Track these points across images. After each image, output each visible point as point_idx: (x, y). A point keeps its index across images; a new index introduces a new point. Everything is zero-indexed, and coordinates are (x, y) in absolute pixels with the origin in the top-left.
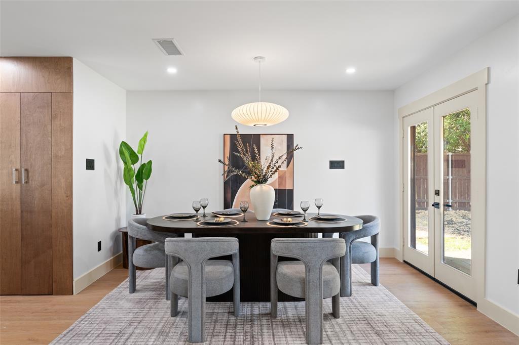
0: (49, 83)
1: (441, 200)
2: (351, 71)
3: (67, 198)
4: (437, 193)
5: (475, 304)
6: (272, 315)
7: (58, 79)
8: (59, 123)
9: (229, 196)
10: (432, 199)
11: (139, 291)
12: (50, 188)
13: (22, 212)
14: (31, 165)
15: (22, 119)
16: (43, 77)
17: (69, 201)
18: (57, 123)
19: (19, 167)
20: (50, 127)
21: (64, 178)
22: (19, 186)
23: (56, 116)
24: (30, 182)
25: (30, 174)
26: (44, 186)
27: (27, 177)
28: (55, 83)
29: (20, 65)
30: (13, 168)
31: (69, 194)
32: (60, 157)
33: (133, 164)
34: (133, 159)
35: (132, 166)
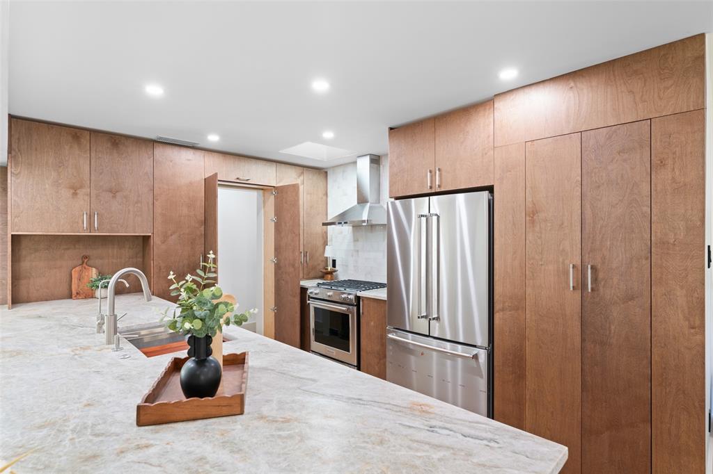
0: (644, 102)
3: (693, 331)
7: (666, 89)
8: (671, 176)
12: (648, 305)
13: (583, 340)
14: (604, 258)
15: (584, 178)
16: (631, 92)
17: (698, 337)
18: (664, 176)
19: (578, 261)
20: (645, 188)
21: (682, 287)
22: (578, 294)
23: (662, 163)
24: (601, 289)
25: (601, 275)
26: (632, 298)
27: (595, 280)
28: (660, 99)
29: (578, 85)
30: (567, 262)
31: (697, 323)
32: (673, 245)
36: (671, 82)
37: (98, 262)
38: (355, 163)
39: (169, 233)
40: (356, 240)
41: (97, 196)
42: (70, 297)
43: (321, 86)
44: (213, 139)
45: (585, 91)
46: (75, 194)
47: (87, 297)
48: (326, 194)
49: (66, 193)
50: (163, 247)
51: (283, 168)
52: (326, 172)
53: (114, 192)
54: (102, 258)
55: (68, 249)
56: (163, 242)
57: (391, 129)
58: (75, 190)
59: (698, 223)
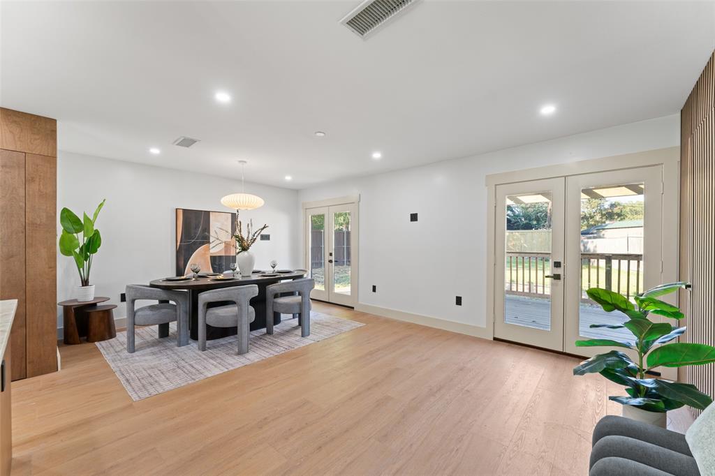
0: (21, 141)
1: (333, 258)
2: (288, 178)
3: (50, 270)
4: (331, 254)
5: (353, 308)
6: (269, 332)
7: (35, 139)
8: (38, 188)
9: (182, 263)
10: (327, 258)
11: (137, 350)
16: (11, 132)
17: (53, 272)
18: (34, 187)
20: (22, 192)
21: (44, 247)
23: (33, 180)
28: (32, 143)
31: (53, 265)
32: (39, 225)
33: (76, 233)
34: (77, 227)
35: (75, 235)
36: (37, 137)
59: (53, 214)
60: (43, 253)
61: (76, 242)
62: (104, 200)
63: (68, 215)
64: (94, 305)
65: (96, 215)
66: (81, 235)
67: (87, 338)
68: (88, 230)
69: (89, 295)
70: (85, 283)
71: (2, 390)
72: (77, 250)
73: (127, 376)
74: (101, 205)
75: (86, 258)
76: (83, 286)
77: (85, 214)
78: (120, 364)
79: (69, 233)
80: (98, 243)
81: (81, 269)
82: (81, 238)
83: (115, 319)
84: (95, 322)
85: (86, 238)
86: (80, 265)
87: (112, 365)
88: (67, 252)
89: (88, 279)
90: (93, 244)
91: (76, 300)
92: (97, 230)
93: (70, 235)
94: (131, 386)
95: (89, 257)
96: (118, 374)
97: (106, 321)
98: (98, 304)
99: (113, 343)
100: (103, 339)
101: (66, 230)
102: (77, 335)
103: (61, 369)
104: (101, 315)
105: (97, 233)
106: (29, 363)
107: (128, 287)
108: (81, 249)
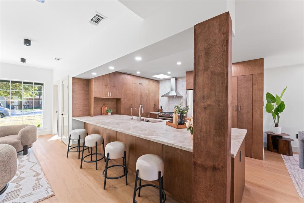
0: (251, 71)
12: (252, 114)
13: (237, 122)
14: (242, 104)
15: (238, 86)
16: (249, 68)
17: (262, 120)
18: (255, 87)
19: (236, 105)
20: (251, 89)
21: (259, 110)
22: (236, 112)
23: (255, 84)
24: (242, 111)
25: (242, 108)
26: (249, 112)
27: (240, 109)
28: (255, 70)
29: (237, 66)
30: (234, 105)
31: (262, 117)
32: (257, 101)
33: (273, 103)
34: (273, 100)
35: (272, 104)
36: (257, 67)
37: (107, 105)
38: (170, 79)
39: (125, 98)
40: (169, 101)
41: (111, 88)
42: (102, 114)
43: (179, 63)
44: (138, 73)
45: (238, 67)
46: (106, 87)
47: (106, 115)
48: (159, 88)
49: (104, 87)
50: (124, 102)
51: (150, 80)
52: (159, 82)
53: (114, 87)
54: (108, 104)
55: (101, 102)
56: (124, 100)
57: (187, 72)
58: (106, 86)
59: (262, 96)
60: (258, 112)
61: (273, 107)
62: (287, 87)
63: (269, 96)
64: (282, 137)
65: (282, 95)
66: (275, 104)
67: (277, 151)
68: (278, 102)
69: (278, 131)
70: (277, 125)
71: (240, 161)
72: (273, 111)
73: (297, 180)
74: (285, 89)
75: (277, 114)
76: (275, 127)
77: (276, 95)
78: (293, 172)
79: (270, 103)
80: (283, 107)
81: (275, 119)
82: (275, 105)
83: (292, 146)
84: (281, 145)
85: (277, 106)
86: (274, 117)
87: (289, 170)
88: (269, 111)
89: (278, 124)
90: (281, 108)
91: (272, 132)
92: (283, 102)
93: (270, 104)
94: (299, 187)
95: (278, 114)
96: (292, 176)
97: (287, 146)
98: (283, 137)
99: (290, 158)
100: (285, 154)
101: (268, 102)
102: (272, 148)
103: (265, 160)
104: (284, 142)
105: (283, 103)
106: (253, 153)
107: (299, 132)
108: (275, 110)
